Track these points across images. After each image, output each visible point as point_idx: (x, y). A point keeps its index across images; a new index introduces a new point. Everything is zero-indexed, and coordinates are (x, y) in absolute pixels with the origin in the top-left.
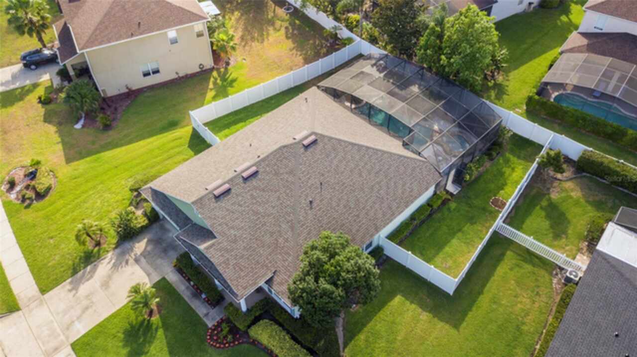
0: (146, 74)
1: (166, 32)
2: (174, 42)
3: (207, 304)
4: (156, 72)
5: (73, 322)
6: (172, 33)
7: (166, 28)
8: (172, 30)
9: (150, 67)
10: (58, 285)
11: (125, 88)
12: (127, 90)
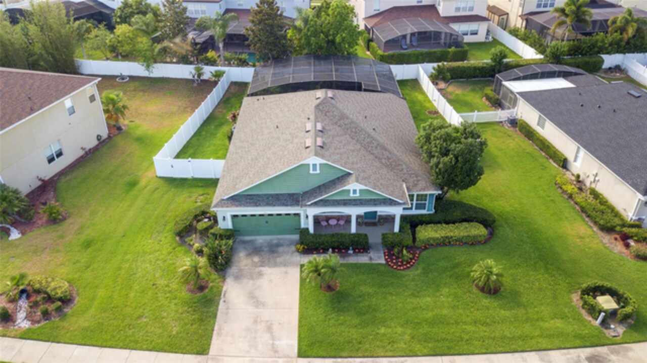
0: (51, 160)
1: (63, 102)
2: (72, 111)
3: (361, 254)
4: (59, 154)
5: (273, 344)
6: (68, 102)
7: (62, 97)
8: (67, 99)
9: (54, 150)
10: (212, 337)
11: (37, 180)
12: (40, 183)
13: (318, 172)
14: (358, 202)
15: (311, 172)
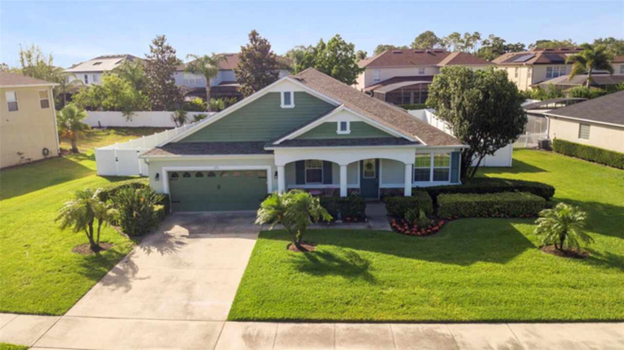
2: (14, 107)
3: (355, 224)
5: (187, 305)
6: (10, 95)
13: (292, 106)
14: (349, 142)
15: (283, 106)
